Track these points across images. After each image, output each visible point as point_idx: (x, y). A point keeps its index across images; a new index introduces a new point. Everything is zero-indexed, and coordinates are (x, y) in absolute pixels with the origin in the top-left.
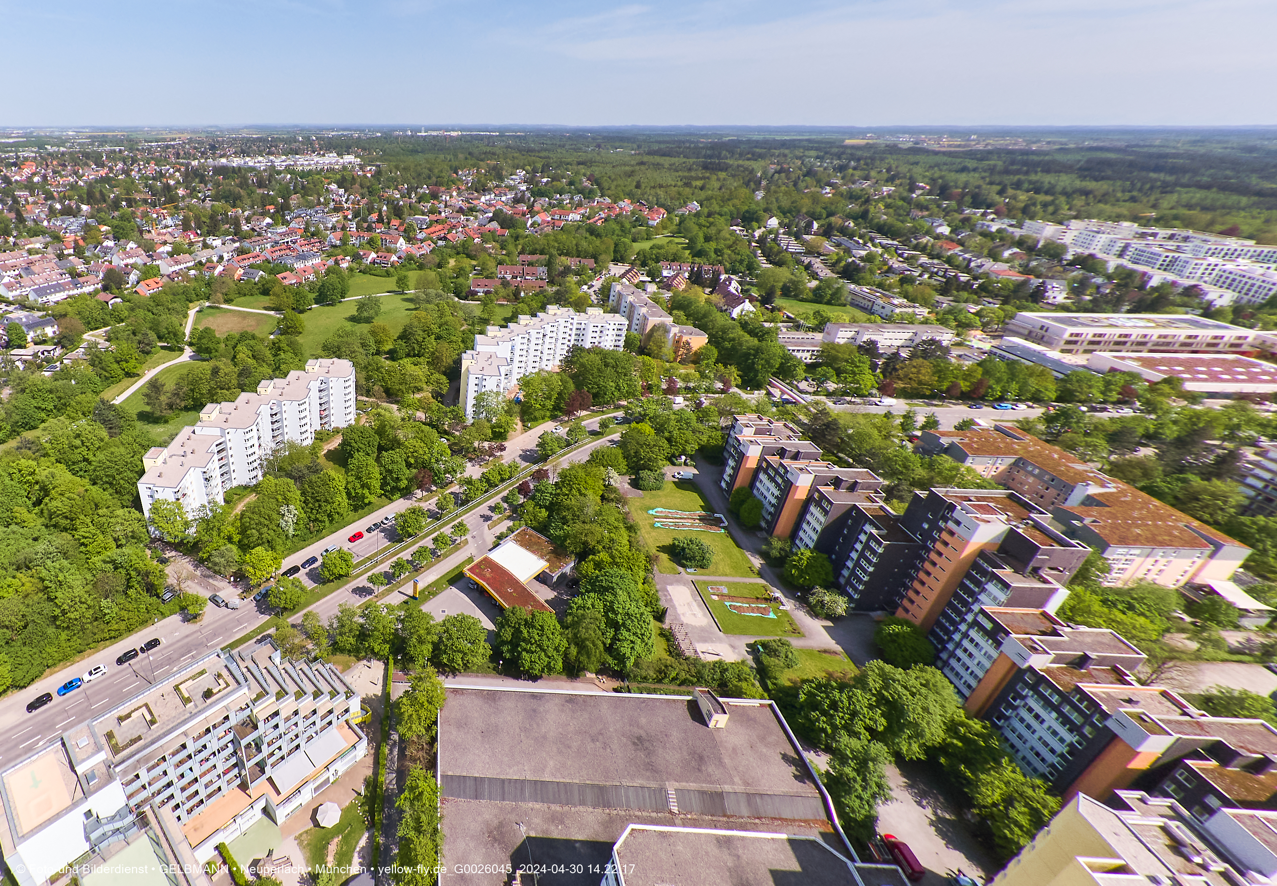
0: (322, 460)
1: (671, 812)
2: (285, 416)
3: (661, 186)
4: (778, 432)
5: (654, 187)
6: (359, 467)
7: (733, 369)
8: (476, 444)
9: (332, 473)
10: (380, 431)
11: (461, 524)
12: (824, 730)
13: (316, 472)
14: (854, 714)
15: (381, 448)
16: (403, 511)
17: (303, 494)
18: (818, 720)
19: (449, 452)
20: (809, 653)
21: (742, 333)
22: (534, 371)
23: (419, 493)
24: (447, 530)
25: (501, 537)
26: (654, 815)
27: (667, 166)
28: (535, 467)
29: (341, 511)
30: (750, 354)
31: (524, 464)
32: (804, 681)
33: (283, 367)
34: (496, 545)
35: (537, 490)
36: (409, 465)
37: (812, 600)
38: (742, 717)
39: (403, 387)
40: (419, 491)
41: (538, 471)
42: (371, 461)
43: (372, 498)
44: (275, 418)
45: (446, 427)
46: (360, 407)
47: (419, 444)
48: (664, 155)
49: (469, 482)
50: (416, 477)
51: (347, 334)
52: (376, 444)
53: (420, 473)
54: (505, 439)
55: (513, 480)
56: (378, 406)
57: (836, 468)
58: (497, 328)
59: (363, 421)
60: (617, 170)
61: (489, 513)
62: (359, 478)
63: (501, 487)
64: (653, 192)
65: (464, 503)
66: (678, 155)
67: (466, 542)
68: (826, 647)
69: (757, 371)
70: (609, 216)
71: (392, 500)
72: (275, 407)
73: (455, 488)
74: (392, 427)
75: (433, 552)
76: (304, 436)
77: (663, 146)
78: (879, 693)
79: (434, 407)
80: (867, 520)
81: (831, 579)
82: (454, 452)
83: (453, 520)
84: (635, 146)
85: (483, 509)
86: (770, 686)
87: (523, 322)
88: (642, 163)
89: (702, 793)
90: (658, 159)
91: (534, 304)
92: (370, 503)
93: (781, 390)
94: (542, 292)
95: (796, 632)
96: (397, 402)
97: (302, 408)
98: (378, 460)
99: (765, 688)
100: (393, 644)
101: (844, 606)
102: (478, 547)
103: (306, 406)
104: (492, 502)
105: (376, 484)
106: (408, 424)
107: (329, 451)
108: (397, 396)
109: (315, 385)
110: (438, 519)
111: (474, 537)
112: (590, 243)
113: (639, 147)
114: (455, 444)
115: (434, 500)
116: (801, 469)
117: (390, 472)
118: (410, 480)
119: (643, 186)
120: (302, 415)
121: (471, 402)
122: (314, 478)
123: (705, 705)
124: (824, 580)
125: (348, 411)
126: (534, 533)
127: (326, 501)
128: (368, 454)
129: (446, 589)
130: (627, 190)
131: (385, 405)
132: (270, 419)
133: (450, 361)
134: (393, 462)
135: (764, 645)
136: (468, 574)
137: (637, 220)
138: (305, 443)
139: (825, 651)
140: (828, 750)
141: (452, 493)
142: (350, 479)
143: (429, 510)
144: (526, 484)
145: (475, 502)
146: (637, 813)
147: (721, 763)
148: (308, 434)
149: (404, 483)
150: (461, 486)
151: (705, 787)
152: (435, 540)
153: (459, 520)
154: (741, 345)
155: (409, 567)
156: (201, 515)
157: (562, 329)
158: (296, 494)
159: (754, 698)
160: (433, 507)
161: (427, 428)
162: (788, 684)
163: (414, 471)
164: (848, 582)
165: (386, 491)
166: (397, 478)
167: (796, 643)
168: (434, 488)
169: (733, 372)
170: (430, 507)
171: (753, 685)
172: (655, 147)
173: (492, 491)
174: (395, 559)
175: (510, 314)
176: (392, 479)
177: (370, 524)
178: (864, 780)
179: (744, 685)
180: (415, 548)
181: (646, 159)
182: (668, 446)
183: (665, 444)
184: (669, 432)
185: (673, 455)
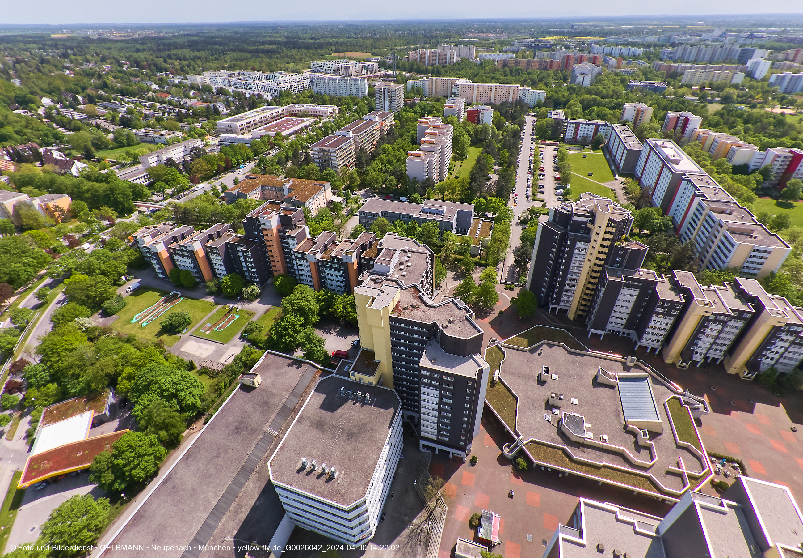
1: (276, 436)
4: (164, 230)
7: (105, 208)
12: (291, 341)
14: (293, 325)
18: (286, 340)
20: (262, 318)
21: (91, 183)
25: (30, 435)
26: (272, 446)
28: (7, 366)
30: (108, 194)
32: (270, 331)
34: (32, 443)
35: (28, 378)
37: (245, 296)
38: (264, 369)
41: (13, 366)
57: (205, 231)
68: (265, 310)
69: (121, 203)
78: (293, 309)
80: (236, 246)
81: (244, 281)
86: (262, 345)
89: (278, 414)
93: (146, 206)
95: (251, 314)
99: (261, 348)
101: (257, 288)
102: (14, 461)
116: (191, 242)
123: (247, 381)
124: (243, 284)
129: (15, 516)
135: (245, 332)
136: (27, 484)
139: (266, 312)
140: (298, 346)
144: (10, 383)
146: (265, 456)
147: (273, 395)
151: (277, 411)
154: (97, 191)
159: (261, 356)
162: (266, 338)
164: (251, 277)
167: (254, 319)
169: (107, 210)
171: (256, 352)
178: (314, 344)
179: (253, 356)
182: (106, 278)
183: (104, 278)
184: (99, 269)
185: (115, 281)
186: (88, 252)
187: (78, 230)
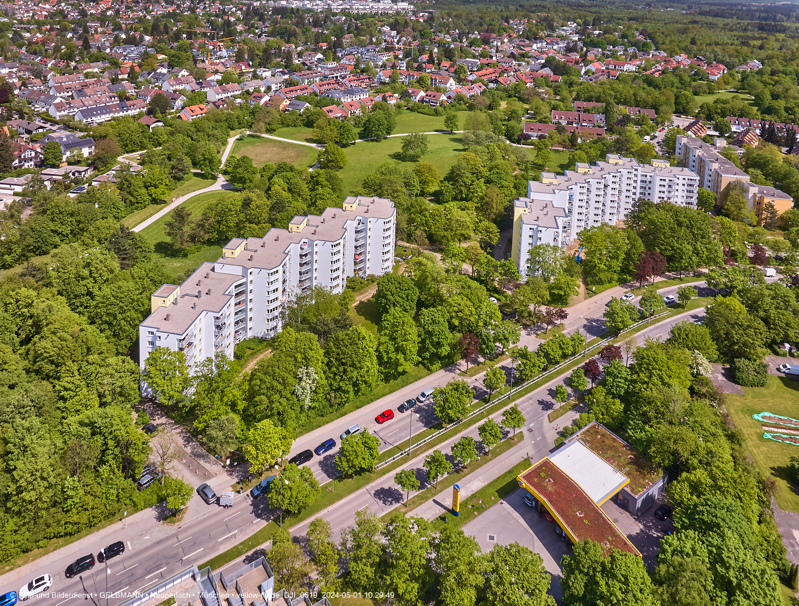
0: (352, 314)
2: (315, 258)
3: (717, 44)
5: (710, 44)
6: (394, 326)
8: (532, 307)
9: (363, 331)
10: (421, 284)
11: (514, 411)
13: (344, 327)
15: (421, 304)
16: (443, 386)
17: (327, 354)
19: (500, 315)
22: (596, 225)
23: (463, 365)
24: (497, 417)
25: (564, 434)
27: (721, 25)
28: (604, 343)
29: (370, 380)
31: (590, 338)
33: (319, 202)
34: (559, 446)
35: (609, 374)
36: (452, 328)
39: (448, 234)
40: (463, 362)
41: (609, 348)
42: (409, 319)
43: (408, 366)
44: (305, 260)
45: (496, 284)
46: (400, 253)
47: (465, 302)
48: (716, 15)
49: (524, 355)
50: (460, 343)
51: (391, 172)
52: (415, 298)
53: (465, 338)
54: (566, 304)
55: (578, 357)
56: (420, 254)
58: (553, 175)
59: (402, 270)
60: (670, 26)
61: (549, 399)
62: (393, 339)
63: (563, 364)
64: (709, 48)
65: (518, 382)
66: (731, 16)
67: (521, 436)
70: (666, 69)
71: (430, 371)
72: (305, 247)
73: (507, 362)
74: (435, 280)
75: (479, 447)
76: (335, 283)
77: (713, 8)
79: (483, 260)
82: (505, 316)
83: (504, 404)
84: (685, 7)
85: (541, 393)
87: (581, 170)
88: (695, 22)
90: (710, 19)
91: (593, 152)
92: (404, 372)
94: (600, 140)
96: (441, 251)
97: (336, 250)
98: (416, 318)
100: (424, 583)
102: (536, 446)
103: (340, 248)
104: (552, 384)
105: (413, 348)
106: (452, 276)
107: (362, 303)
108: (441, 243)
109: (351, 225)
110: (486, 401)
111: (530, 430)
112: (648, 94)
113: (690, 7)
114: (506, 305)
115: (481, 375)
117: (430, 334)
118: (453, 347)
119: (699, 43)
120: (335, 258)
121: (524, 256)
122: (341, 334)
125: (386, 256)
126: (608, 432)
127: (353, 365)
128: (405, 310)
129: (495, 503)
130: (682, 45)
131: (427, 252)
132: (298, 260)
133: (501, 208)
134: (434, 322)
136: (525, 484)
137: (696, 74)
138: (335, 291)
141: (503, 368)
142: (383, 339)
143: (475, 388)
144: (593, 363)
145: (531, 382)
148: (339, 281)
149: (445, 350)
150: (514, 359)
152: (482, 429)
153: (512, 405)
155: (449, 465)
156: (206, 370)
157: (625, 181)
158: (317, 353)
160: (480, 385)
161: (475, 284)
163: (459, 335)
165: (424, 358)
166: (438, 343)
168: (481, 359)
170: (477, 384)
172: (707, 8)
173: (553, 369)
174: (430, 452)
175: (567, 161)
176: (432, 343)
177: (403, 401)
180: (456, 439)
181: (697, 18)
182: (765, 328)
183: (762, 326)
184: (765, 311)
185: (774, 342)
186: (768, 281)
187: (775, 247)
